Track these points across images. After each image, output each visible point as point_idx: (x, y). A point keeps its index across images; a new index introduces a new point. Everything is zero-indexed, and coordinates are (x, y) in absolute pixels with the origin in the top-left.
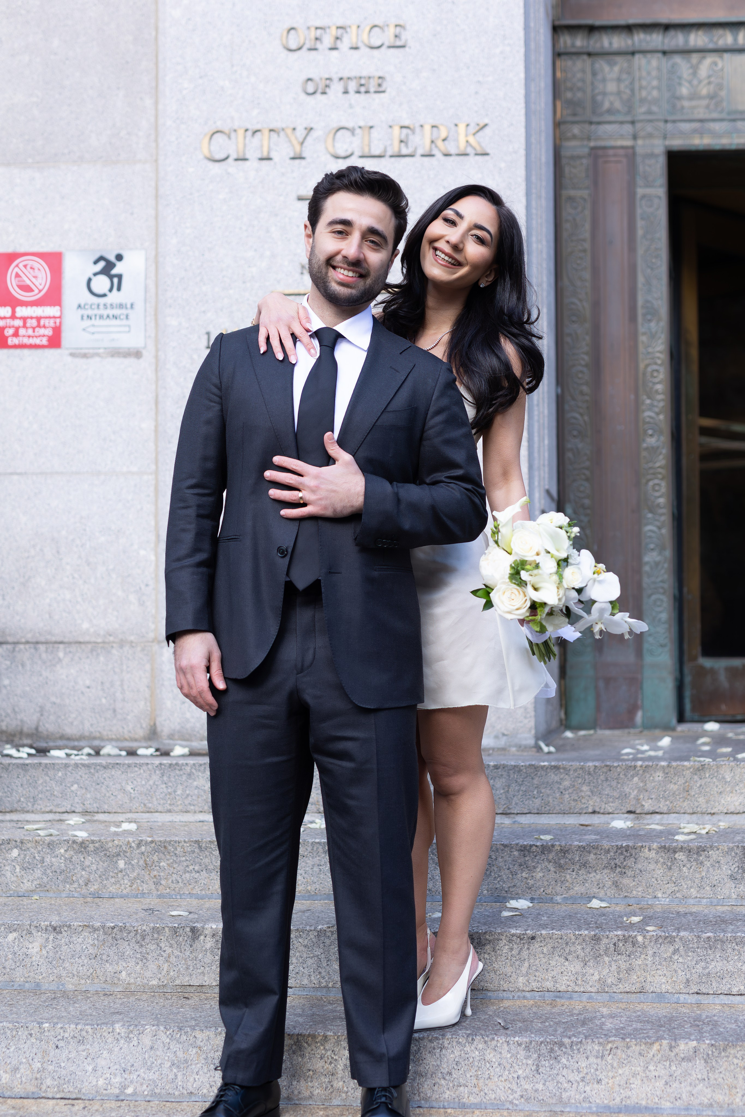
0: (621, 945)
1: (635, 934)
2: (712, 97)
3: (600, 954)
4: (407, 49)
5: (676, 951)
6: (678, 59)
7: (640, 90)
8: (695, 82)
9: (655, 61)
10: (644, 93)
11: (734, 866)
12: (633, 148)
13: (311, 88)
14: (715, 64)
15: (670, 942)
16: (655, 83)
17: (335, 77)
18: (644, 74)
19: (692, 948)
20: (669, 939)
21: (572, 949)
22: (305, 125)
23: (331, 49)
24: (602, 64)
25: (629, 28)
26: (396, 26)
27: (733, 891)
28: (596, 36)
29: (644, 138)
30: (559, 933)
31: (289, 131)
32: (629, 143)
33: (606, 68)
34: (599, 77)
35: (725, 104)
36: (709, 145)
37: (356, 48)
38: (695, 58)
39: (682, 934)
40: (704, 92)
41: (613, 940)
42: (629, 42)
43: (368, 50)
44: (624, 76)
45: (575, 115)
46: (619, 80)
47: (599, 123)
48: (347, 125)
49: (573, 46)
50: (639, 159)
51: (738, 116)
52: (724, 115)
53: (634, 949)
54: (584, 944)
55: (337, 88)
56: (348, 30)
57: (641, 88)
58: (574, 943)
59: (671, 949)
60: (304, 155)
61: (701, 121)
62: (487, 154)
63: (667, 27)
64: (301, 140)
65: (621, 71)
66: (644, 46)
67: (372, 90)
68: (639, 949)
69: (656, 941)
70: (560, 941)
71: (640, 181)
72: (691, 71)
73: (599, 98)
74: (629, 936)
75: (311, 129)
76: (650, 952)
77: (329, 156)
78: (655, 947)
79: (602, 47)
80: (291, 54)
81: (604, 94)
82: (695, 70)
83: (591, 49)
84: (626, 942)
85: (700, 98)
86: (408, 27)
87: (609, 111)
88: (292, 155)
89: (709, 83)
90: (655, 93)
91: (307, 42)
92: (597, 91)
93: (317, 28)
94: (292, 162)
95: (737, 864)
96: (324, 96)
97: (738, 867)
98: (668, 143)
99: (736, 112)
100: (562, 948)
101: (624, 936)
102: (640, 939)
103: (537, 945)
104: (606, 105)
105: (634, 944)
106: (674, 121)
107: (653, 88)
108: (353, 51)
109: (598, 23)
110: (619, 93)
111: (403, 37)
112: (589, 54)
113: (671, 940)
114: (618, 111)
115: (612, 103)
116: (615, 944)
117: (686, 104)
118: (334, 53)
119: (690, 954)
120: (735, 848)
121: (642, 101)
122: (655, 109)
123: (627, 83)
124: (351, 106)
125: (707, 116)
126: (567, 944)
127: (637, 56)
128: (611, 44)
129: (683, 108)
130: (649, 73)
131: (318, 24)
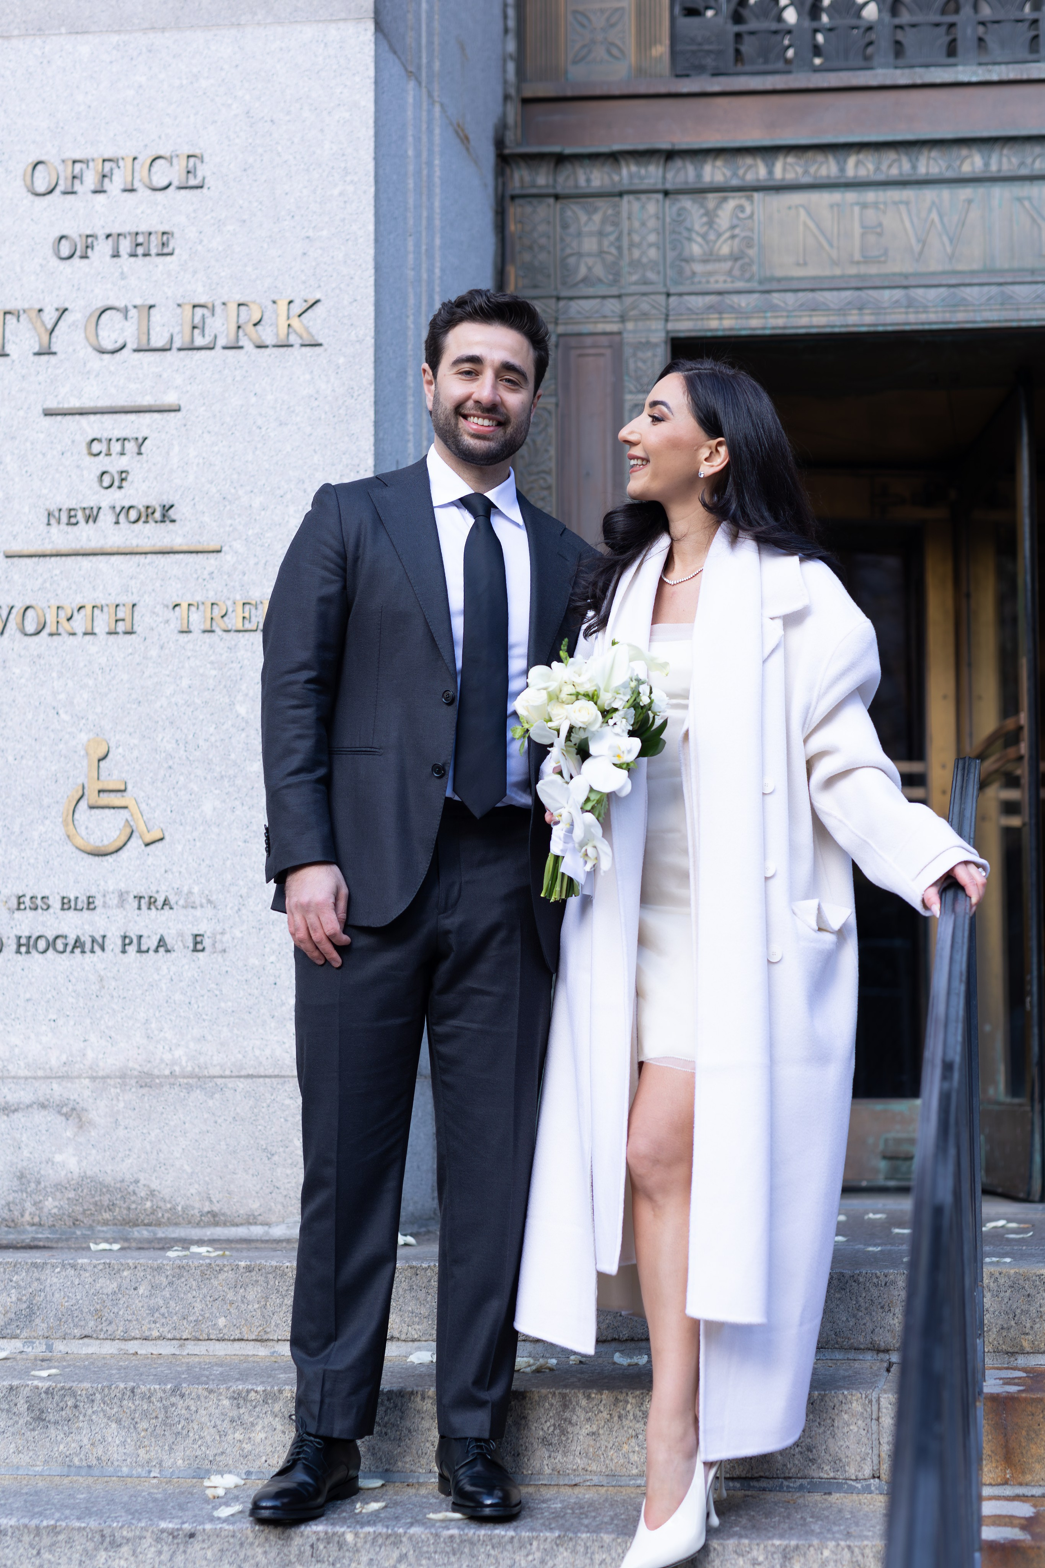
0: (321, 1547)
1: (342, 1530)
2: (735, 258)
3: (290, 1561)
4: (205, 190)
5: (402, 1558)
6: (686, 202)
7: (629, 249)
8: (712, 236)
9: (652, 206)
10: (636, 253)
11: (548, 1424)
12: (619, 333)
13: (65, 250)
14: (742, 208)
15: (394, 1544)
16: (652, 238)
17: (101, 234)
18: (636, 224)
19: (427, 1552)
20: (392, 1539)
21: (250, 1553)
22: (56, 305)
23: (95, 192)
24: (576, 212)
25: (614, 157)
26: (189, 157)
27: (545, 1462)
28: (566, 171)
29: (636, 320)
30: (231, 1527)
31: (34, 314)
32: (614, 327)
33: (583, 218)
34: (572, 230)
35: (755, 268)
36: (731, 329)
37: (132, 190)
38: (712, 199)
39: (412, 1531)
40: (725, 250)
41: (310, 1540)
42: (616, 178)
43: (149, 192)
44: (609, 228)
45: (535, 287)
46: (601, 234)
47: (571, 298)
48: (117, 304)
49: (534, 186)
50: (628, 351)
51: (775, 286)
52: (754, 285)
53: (341, 1554)
54: (267, 1545)
55: (103, 248)
56: (121, 163)
57: (632, 245)
58: (252, 1544)
59: (396, 1554)
60: (54, 349)
61: (720, 293)
62: (320, 345)
63: (670, 155)
64: (50, 326)
65: (604, 222)
66: (638, 185)
67: (153, 251)
68: (347, 1554)
69: (374, 1540)
70: (232, 1540)
71: (630, 385)
72: (705, 219)
73: (572, 261)
74: (334, 1534)
75: (66, 310)
76: (365, 1559)
77: (90, 349)
78: (372, 1551)
79: (576, 186)
80: (37, 199)
81: (580, 255)
82: (711, 218)
83: (559, 190)
84: (328, 1543)
85: (720, 259)
86: (206, 159)
87: (585, 280)
88: (36, 349)
89: (733, 237)
90: (653, 253)
91: (61, 182)
92: (568, 251)
93: (74, 162)
94: (37, 357)
95: (552, 1421)
96: (85, 261)
97: (554, 1425)
98: (671, 326)
99: (772, 279)
100: (235, 1552)
101: (326, 1533)
102: (350, 1537)
103: (197, 1546)
104: (583, 271)
105: (341, 1545)
106: (681, 295)
107: (650, 245)
108: (126, 194)
109: (568, 150)
110: (601, 253)
111: (200, 174)
112: (557, 197)
113: (396, 1540)
114: (600, 280)
115: (590, 269)
116: (312, 1546)
117: (698, 268)
118: (100, 197)
119: (424, 1562)
120: (550, 1396)
121: (635, 264)
122: (651, 276)
123: (612, 238)
124: (123, 276)
125: (729, 286)
126: (242, 1545)
127: (626, 198)
128: (588, 180)
129: (694, 274)
130: (643, 224)
131: (77, 157)
